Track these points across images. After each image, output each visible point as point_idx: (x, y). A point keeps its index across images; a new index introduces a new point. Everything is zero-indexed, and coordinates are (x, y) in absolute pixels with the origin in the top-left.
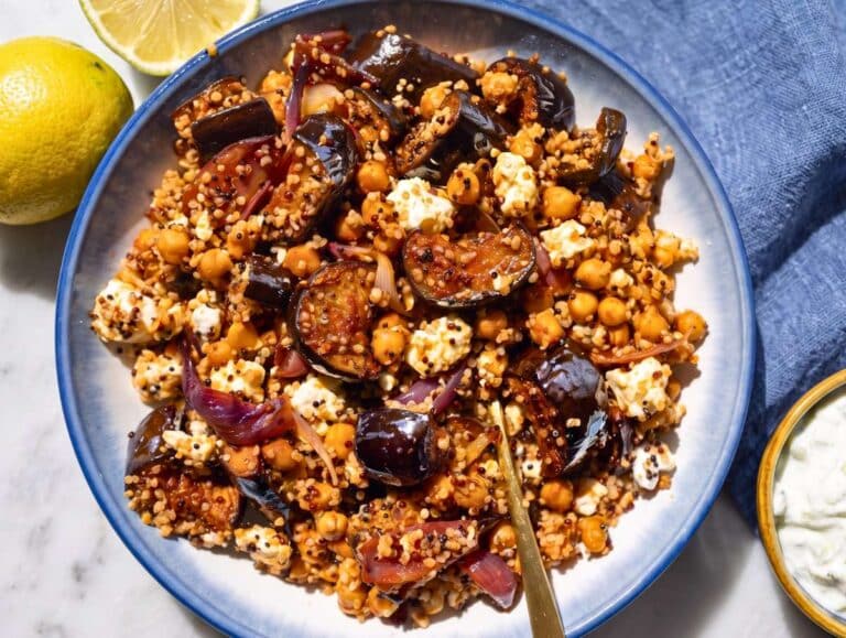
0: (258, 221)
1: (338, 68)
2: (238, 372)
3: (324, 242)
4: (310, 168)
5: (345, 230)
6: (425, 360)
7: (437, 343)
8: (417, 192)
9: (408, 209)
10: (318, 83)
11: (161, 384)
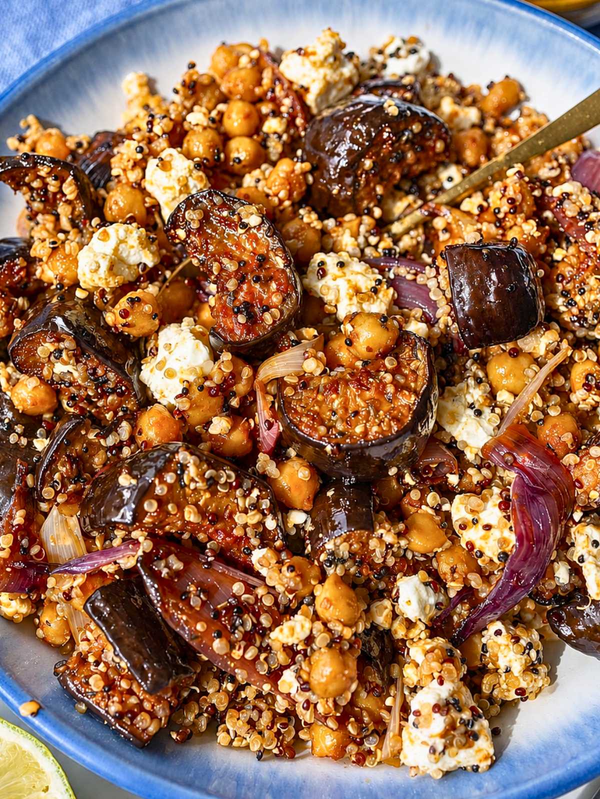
0: (259, 556)
1: (15, 522)
2: (475, 522)
3: (262, 457)
4: (171, 487)
5: (238, 437)
6: (375, 291)
7: (349, 281)
8: (161, 365)
9: (185, 367)
10: (41, 544)
11: (523, 642)
